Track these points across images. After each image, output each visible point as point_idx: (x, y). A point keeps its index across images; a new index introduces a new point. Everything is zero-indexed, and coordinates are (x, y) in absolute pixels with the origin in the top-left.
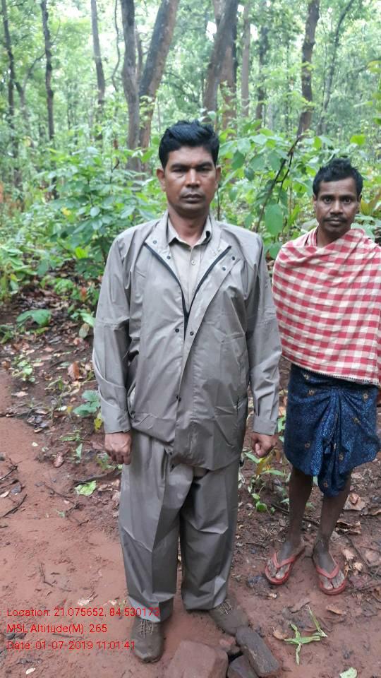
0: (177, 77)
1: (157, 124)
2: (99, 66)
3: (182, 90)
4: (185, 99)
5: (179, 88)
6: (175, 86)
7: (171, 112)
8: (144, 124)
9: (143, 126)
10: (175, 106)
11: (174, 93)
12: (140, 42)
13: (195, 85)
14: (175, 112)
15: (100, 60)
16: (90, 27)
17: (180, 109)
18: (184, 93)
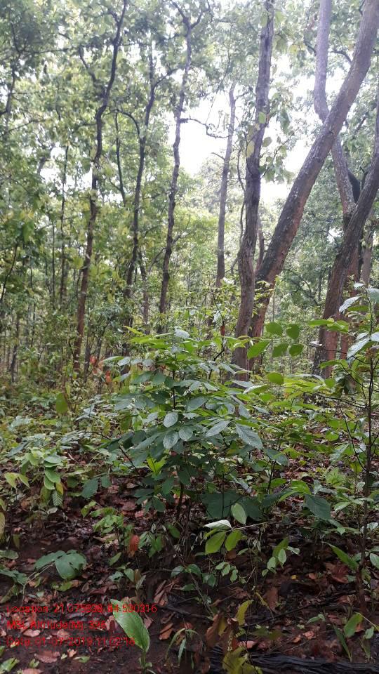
0: (295, 274)
1: (271, 316)
2: (221, 259)
3: (299, 285)
4: (302, 294)
5: (296, 284)
6: (293, 282)
7: (286, 306)
8: (258, 312)
9: (256, 313)
10: (290, 301)
11: (290, 288)
12: (262, 241)
13: (312, 282)
14: (290, 305)
15: (223, 252)
16: (217, 225)
17: (295, 303)
18: (301, 289)
